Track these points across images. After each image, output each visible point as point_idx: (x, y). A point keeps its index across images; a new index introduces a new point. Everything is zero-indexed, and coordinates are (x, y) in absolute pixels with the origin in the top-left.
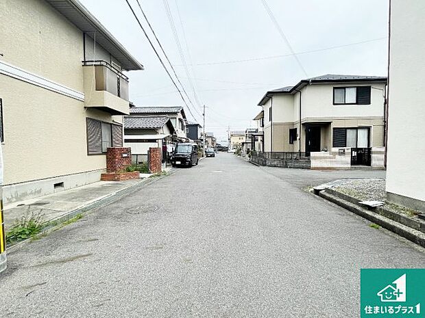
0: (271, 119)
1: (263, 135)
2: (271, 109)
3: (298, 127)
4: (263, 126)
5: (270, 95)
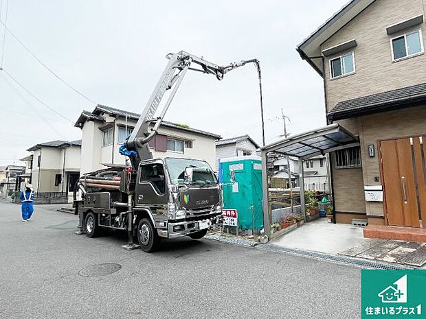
0: (39, 165)
1: (31, 177)
2: (39, 157)
3: (62, 173)
4: (31, 168)
5: (39, 147)
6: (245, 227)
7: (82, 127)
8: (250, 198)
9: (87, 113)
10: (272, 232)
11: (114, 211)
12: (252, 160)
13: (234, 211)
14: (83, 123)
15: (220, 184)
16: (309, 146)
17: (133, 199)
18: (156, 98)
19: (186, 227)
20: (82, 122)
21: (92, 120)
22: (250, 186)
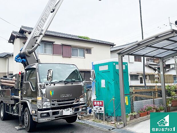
6: (110, 115)
7: (13, 43)
8: (113, 92)
9: (15, 32)
10: (128, 119)
11: (13, 102)
12: (114, 62)
13: (102, 102)
14: (14, 40)
15: (84, 82)
16: (162, 48)
17: (22, 93)
18: (42, 19)
19: (51, 114)
20: (12, 39)
21: (18, 37)
22: (113, 83)
